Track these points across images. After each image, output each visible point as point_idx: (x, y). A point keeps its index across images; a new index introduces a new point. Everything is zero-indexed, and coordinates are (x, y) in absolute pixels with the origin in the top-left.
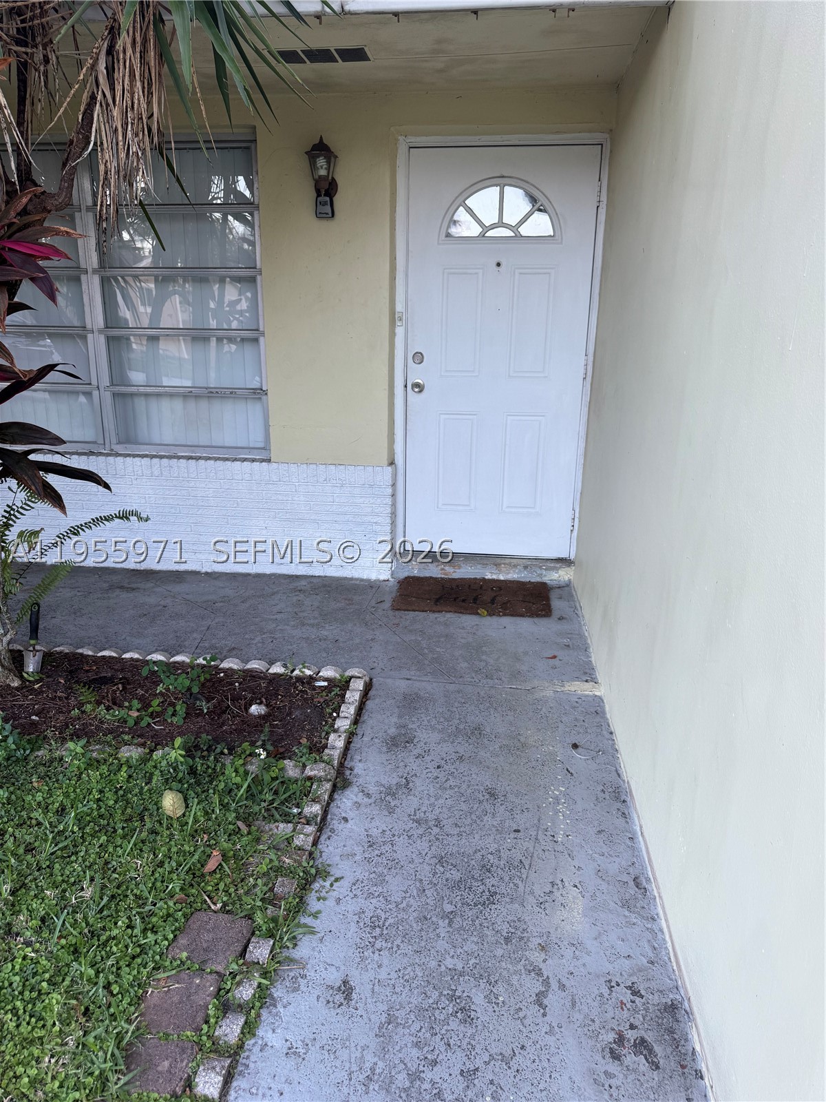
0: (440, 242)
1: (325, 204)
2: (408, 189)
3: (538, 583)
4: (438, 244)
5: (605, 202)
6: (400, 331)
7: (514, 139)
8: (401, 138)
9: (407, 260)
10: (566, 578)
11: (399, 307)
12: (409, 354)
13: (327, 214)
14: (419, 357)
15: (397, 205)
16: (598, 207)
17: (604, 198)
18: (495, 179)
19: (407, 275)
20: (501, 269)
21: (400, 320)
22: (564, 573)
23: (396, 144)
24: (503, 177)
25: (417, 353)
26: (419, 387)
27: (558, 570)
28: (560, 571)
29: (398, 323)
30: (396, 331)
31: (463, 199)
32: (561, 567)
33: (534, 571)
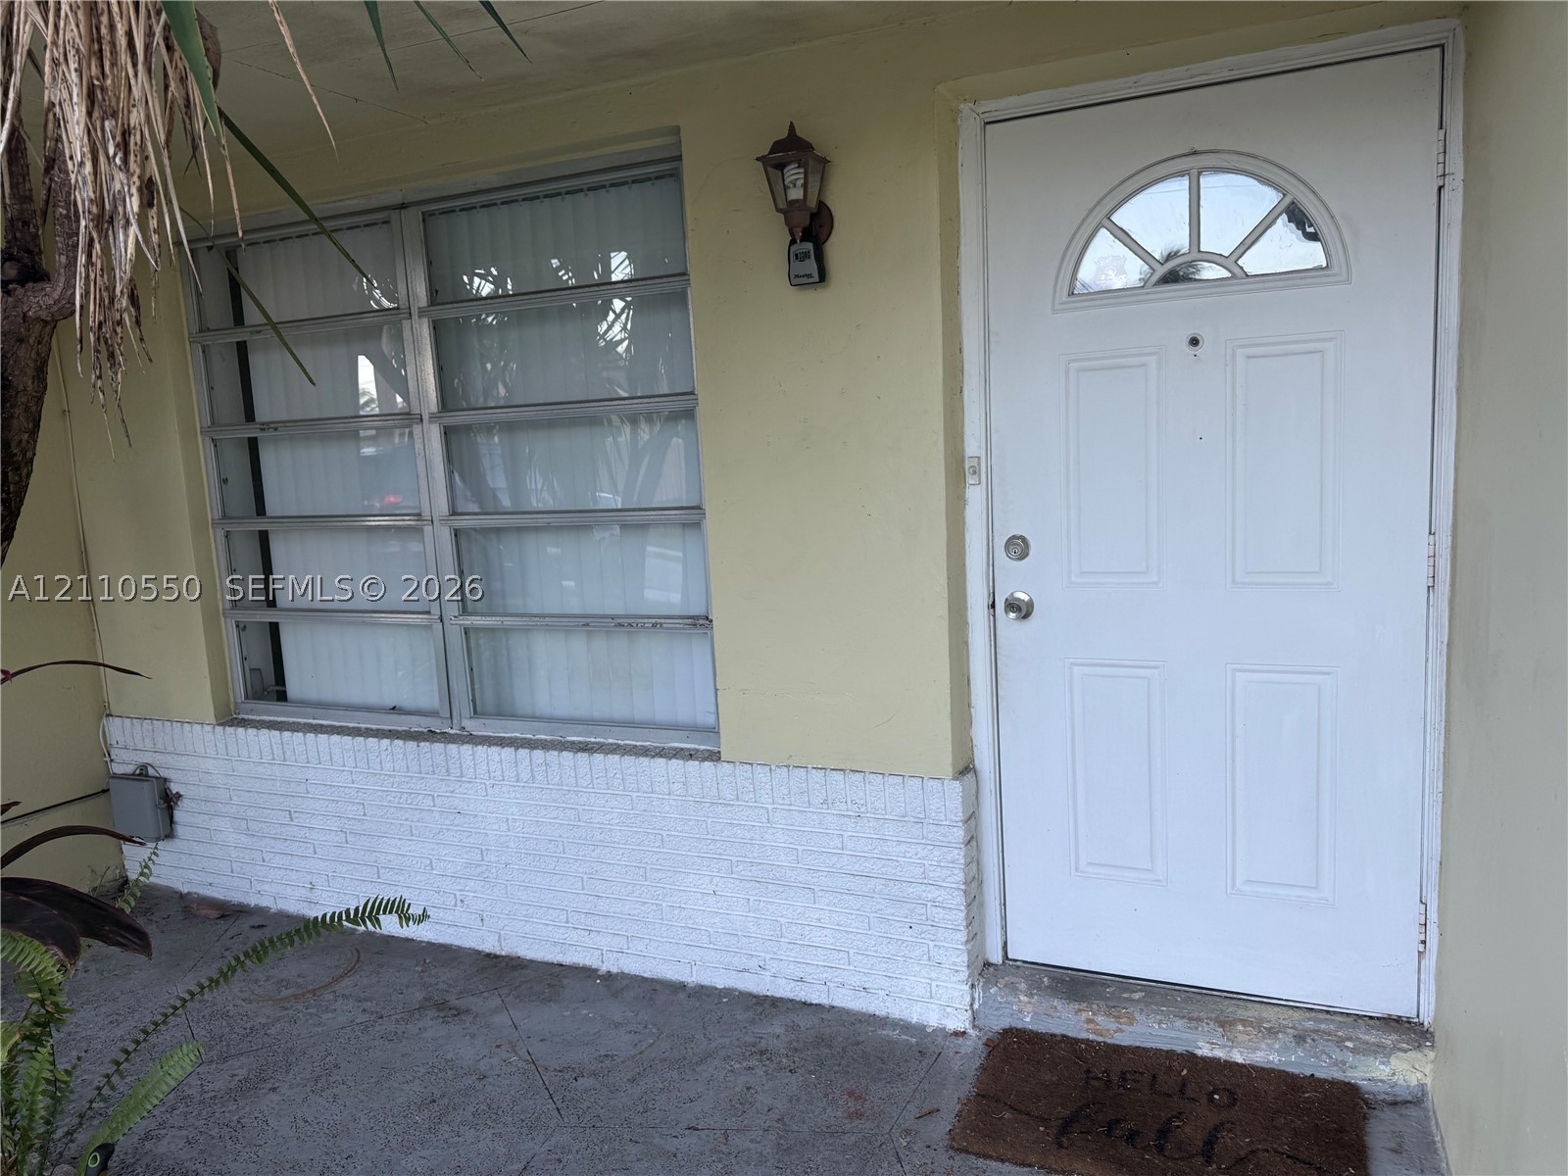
0: (1057, 307)
1: (805, 256)
2: (985, 208)
3: (1333, 1083)
4: (1054, 311)
5: (1460, 176)
6: (975, 495)
7: (1217, 69)
8: (965, 108)
9: (987, 352)
10: (1414, 1079)
11: (973, 447)
12: (996, 541)
13: (809, 276)
14: (1019, 547)
15: (962, 241)
16: (1440, 189)
17: (1456, 164)
18: (1178, 160)
19: (986, 381)
20: (1199, 350)
21: (975, 472)
22: (1405, 1066)
23: (954, 120)
24: (1195, 153)
25: (1014, 537)
26: (1022, 610)
27: (1388, 1056)
28: (1393, 1061)
29: (970, 480)
30: (967, 496)
31: (1105, 211)
32: (1395, 1048)
33: (1323, 1052)
